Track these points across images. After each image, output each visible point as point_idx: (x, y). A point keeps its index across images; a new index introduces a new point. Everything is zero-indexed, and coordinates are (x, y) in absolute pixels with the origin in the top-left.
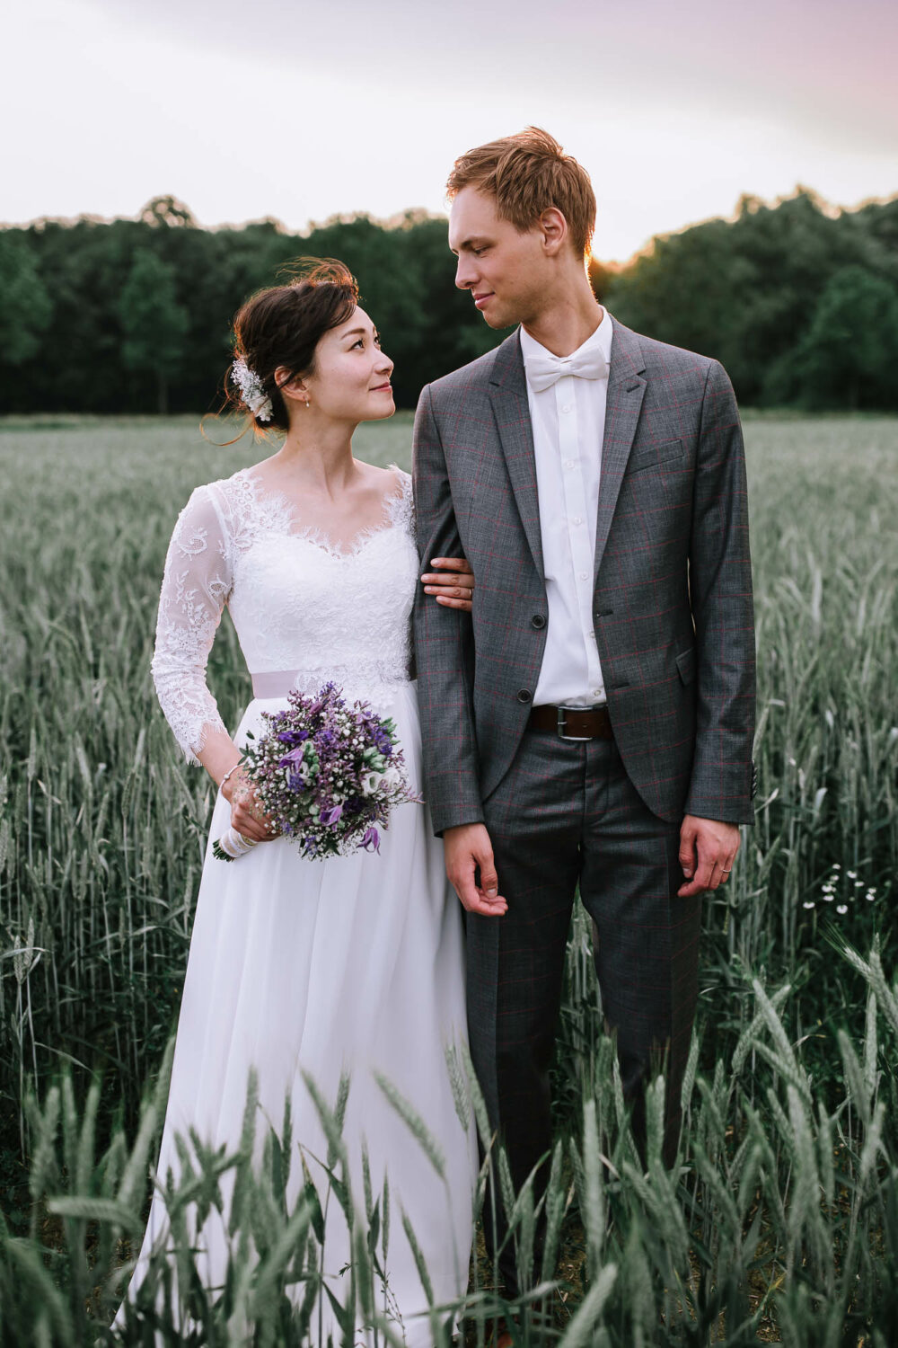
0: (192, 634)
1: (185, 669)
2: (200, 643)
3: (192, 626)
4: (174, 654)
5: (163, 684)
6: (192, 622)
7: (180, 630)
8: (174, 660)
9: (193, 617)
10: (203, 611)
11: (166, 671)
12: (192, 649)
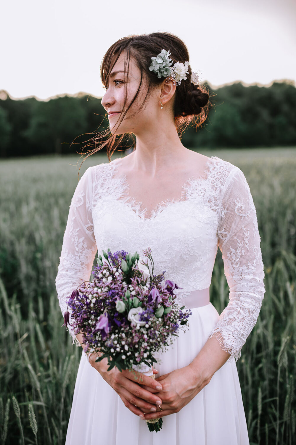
0: (77, 258)
1: (74, 281)
2: (82, 264)
3: (77, 252)
4: (67, 271)
5: (61, 291)
6: (77, 249)
7: (71, 255)
8: (67, 275)
9: (77, 246)
10: (83, 242)
11: (63, 282)
12: (78, 268)
